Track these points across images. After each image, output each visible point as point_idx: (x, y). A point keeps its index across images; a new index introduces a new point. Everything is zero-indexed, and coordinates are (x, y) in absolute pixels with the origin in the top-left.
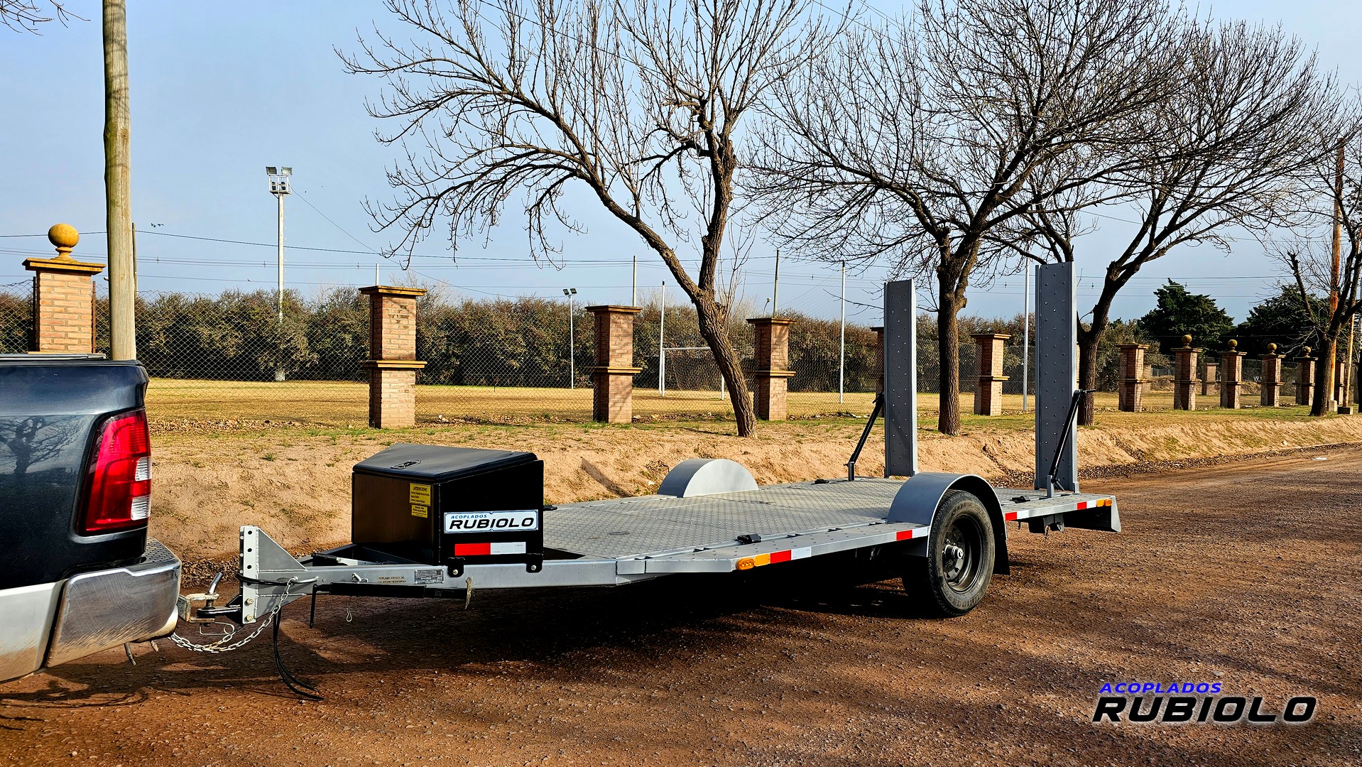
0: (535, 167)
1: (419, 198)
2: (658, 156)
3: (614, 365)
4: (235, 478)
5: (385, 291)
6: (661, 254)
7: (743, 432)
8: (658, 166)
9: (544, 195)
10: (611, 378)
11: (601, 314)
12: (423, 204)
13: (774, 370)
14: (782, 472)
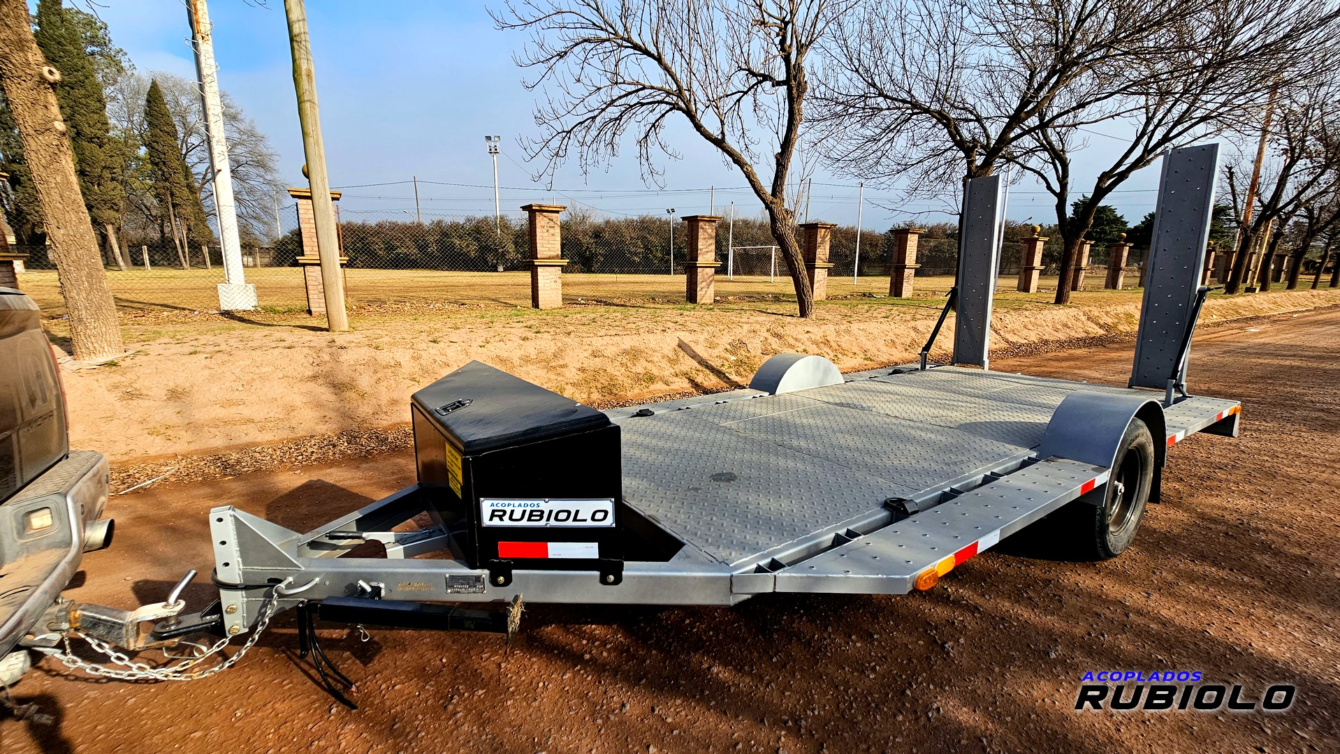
0: (643, 105)
1: (555, 133)
2: (739, 92)
3: (701, 260)
4: (407, 358)
5: (537, 208)
6: (742, 169)
7: (803, 313)
8: (738, 100)
9: (651, 129)
10: (699, 270)
11: (693, 222)
12: (559, 138)
13: (818, 263)
14: (837, 348)
